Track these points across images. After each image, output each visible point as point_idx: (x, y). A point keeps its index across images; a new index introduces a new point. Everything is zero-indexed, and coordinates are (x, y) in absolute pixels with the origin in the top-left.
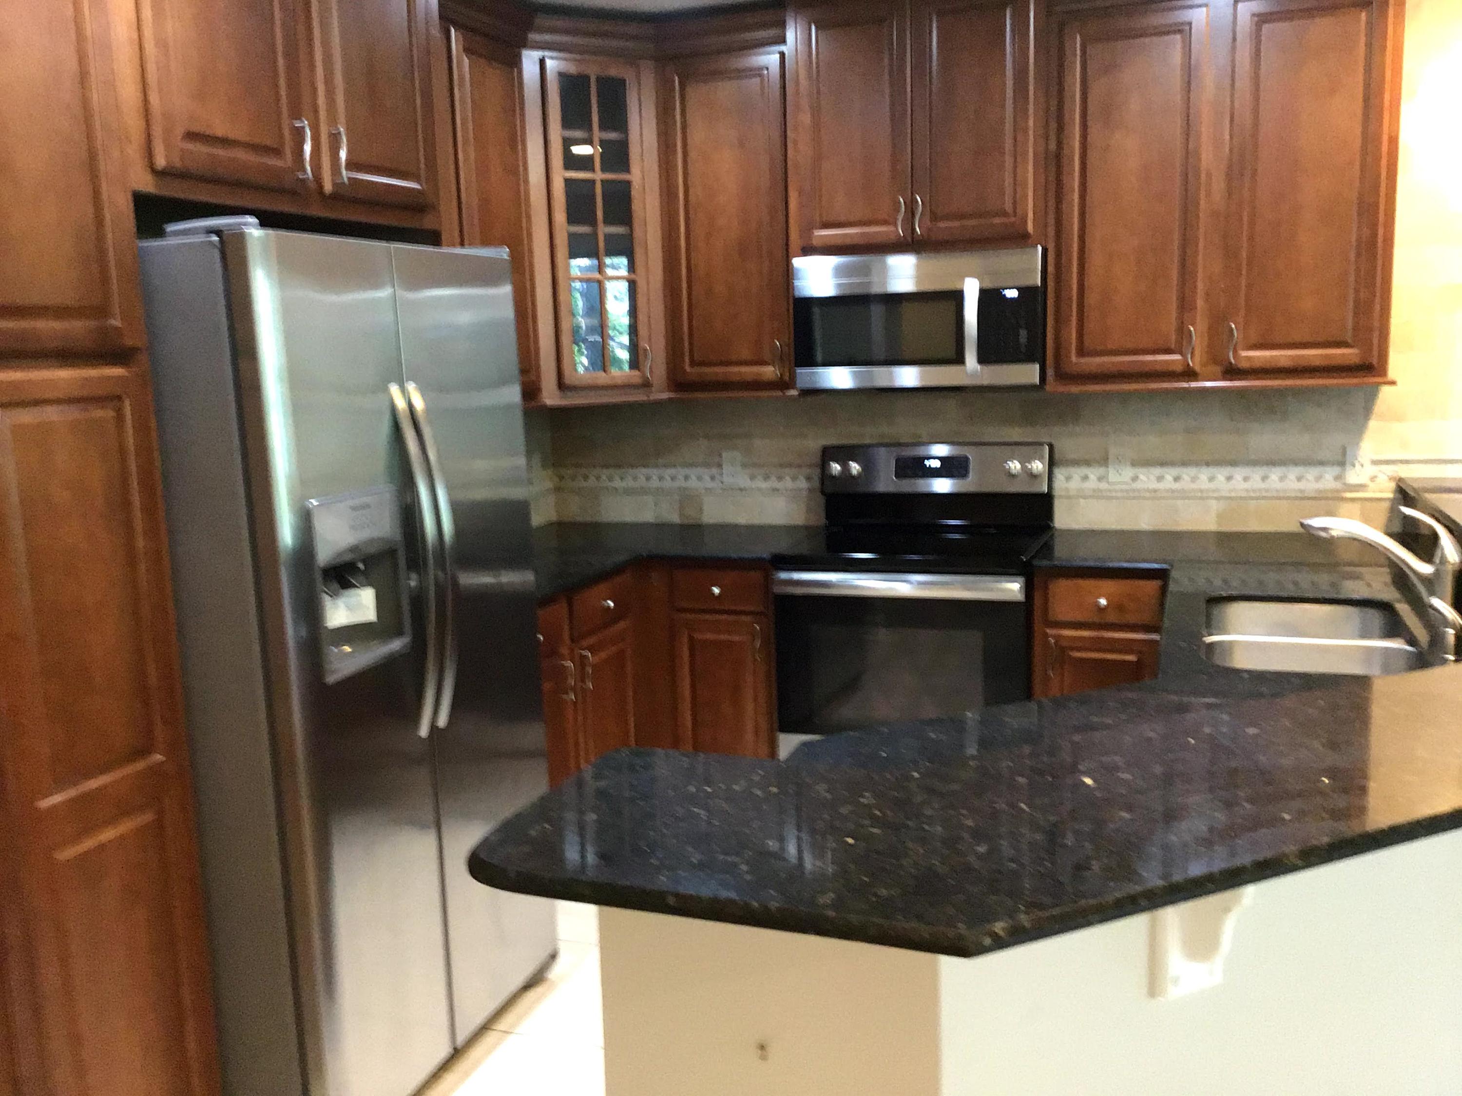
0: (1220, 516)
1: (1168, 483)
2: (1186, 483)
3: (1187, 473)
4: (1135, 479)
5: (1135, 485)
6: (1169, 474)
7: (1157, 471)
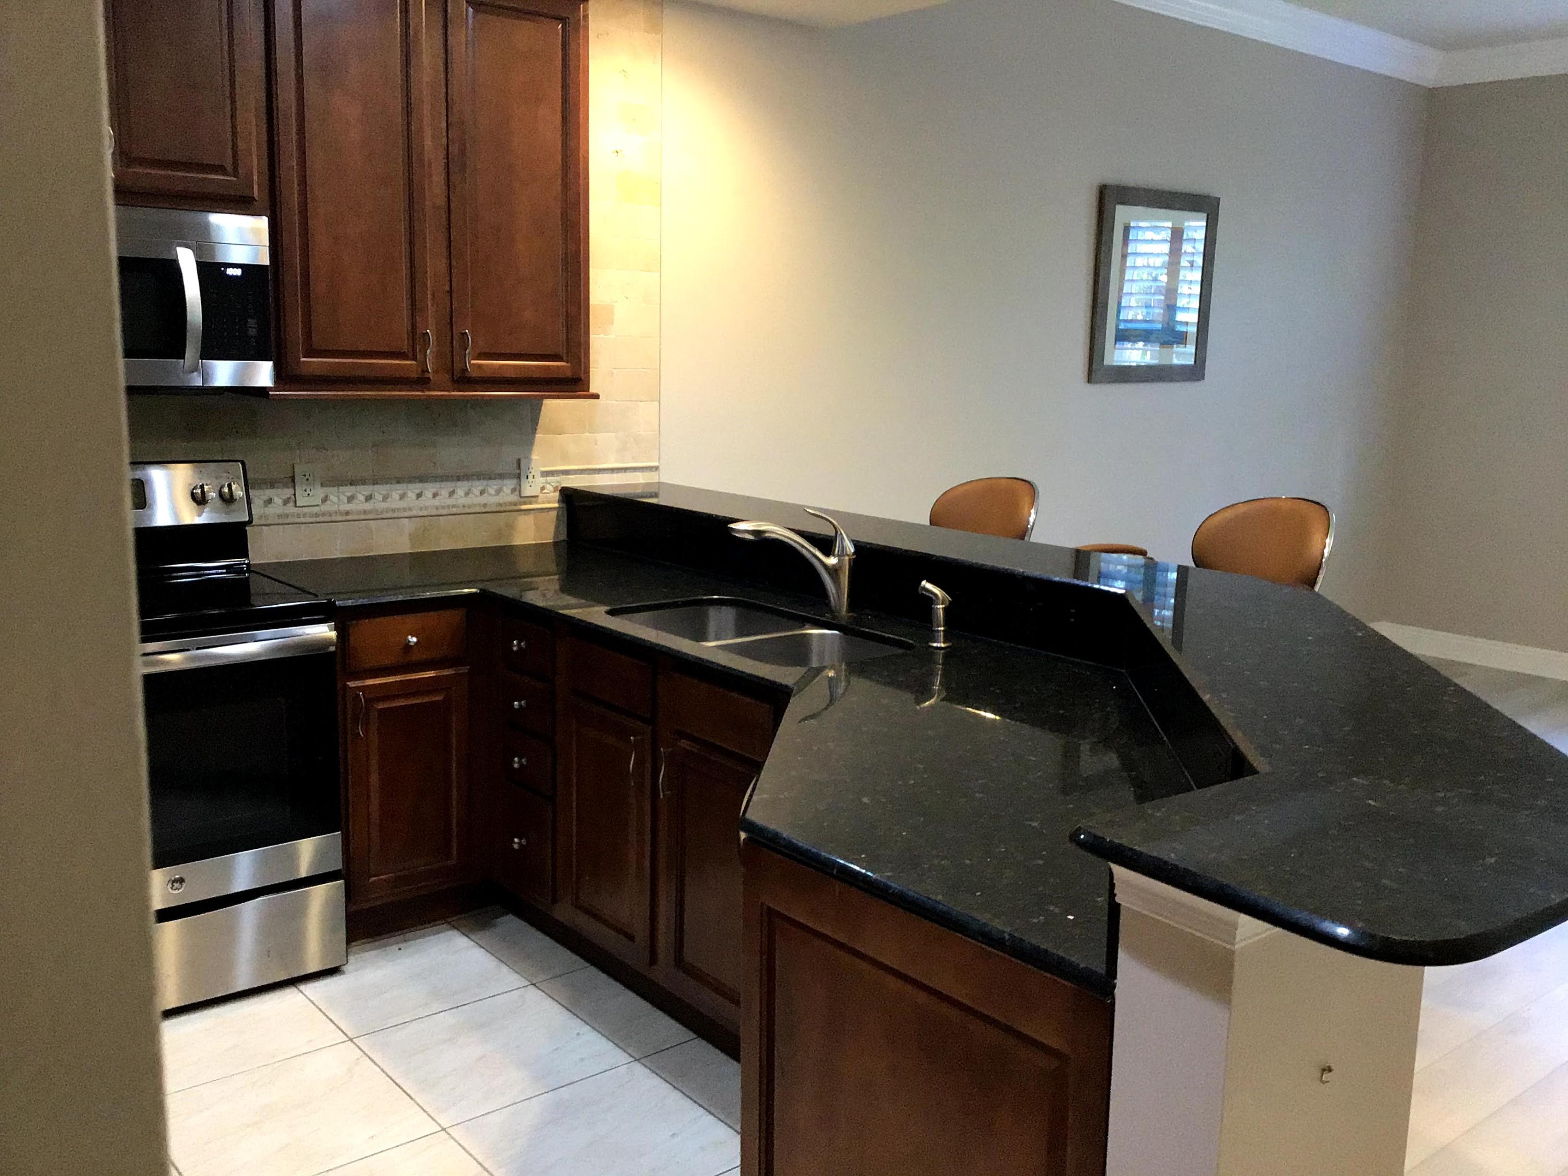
0: (413, 537)
1: (360, 504)
2: (378, 504)
3: (379, 491)
4: (325, 500)
5: (325, 508)
6: (361, 492)
7: (349, 490)
